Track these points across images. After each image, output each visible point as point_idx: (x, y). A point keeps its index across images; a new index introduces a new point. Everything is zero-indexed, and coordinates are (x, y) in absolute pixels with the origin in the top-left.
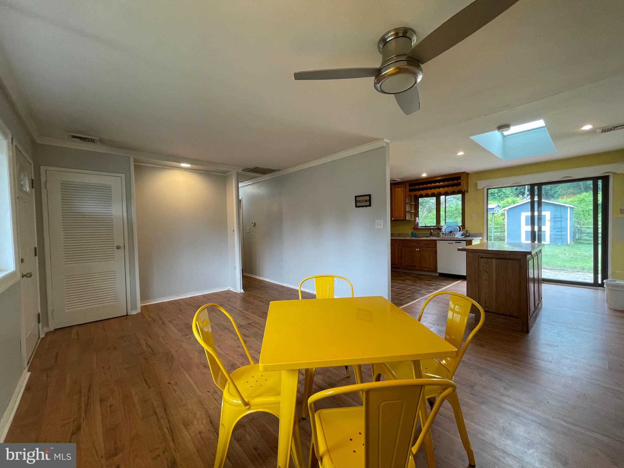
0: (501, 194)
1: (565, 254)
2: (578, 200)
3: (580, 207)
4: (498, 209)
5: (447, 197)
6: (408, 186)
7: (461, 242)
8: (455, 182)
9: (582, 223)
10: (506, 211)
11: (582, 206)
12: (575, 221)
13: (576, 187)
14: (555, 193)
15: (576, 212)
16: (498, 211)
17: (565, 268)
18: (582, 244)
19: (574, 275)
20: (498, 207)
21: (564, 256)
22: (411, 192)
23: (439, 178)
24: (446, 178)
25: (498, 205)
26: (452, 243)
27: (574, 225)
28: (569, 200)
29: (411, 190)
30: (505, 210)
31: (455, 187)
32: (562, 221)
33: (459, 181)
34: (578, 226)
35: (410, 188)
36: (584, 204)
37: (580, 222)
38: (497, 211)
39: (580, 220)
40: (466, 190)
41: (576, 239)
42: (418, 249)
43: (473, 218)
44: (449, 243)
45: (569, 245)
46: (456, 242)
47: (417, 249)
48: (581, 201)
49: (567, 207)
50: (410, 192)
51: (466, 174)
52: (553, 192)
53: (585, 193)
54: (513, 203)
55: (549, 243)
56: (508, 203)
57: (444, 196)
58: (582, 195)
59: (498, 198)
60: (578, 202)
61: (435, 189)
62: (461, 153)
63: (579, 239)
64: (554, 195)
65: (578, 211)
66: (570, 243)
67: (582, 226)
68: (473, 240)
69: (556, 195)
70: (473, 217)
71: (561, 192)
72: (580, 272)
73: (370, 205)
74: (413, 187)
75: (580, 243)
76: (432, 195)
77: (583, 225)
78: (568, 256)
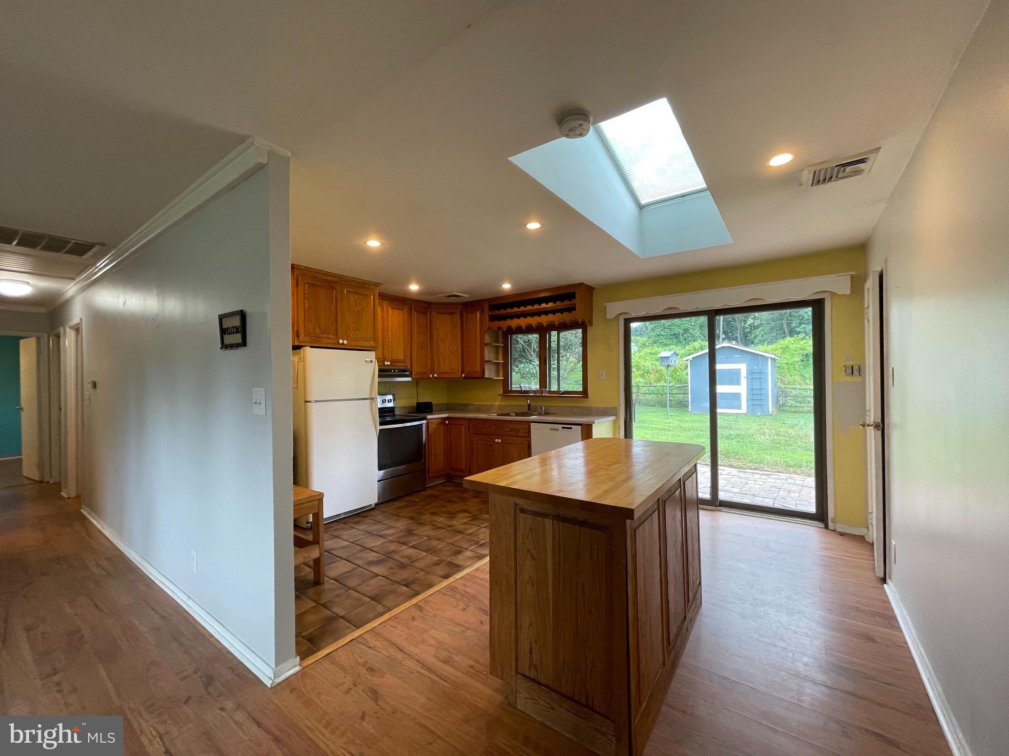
0: (688, 336)
1: (764, 434)
2: (781, 348)
3: (784, 358)
4: (674, 358)
5: (562, 334)
6: (486, 308)
7: (571, 428)
8: (566, 302)
9: (787, 380)
10: (689, 361)
11: (786, 356)
12: (778, 378)
13: (779, 330)
14: (755, 337)
15: (779, 365)
16: (675, 362)
17: (762, 465)
18: (787, 413)
19: (774, 481)
20: (675, 355)
21: (763, 437)
22: (493, 322)
23: (542, 295)
24: (554, 294)
25: (675, 353)
26: (557, 430)
27: (777, 384)
28: (770, 347)
29: (492, 319)
30: (687, 360)
31: (566, 314)
32: (761, 379)
33: (573, 301)
34: (782, 386)
35: (492, 313)
36: (789, 353)
37: (784, 379)
38: (673, 362)
39: (784, 377)
40: (587, 321)
41: (780, 405)
42: (500, 441)
43: (600, 376)
44: (551, 429)
45: (771, 415)
46: (563, 428)
47: (496, 440)
48: (785, 349)
49: (767, 358)
50: (491, 323)
51: (587, 290)
52: (753, 336)
53: (789, 338)
54: (701, 350)
55: (745, 412)
56: (695, 349)
57: (556, 332)
58: (786, 340)
59: (684, 341)
60: (781, 351)
61: (532, 317)
62: (533, 226)
63: (783, 405)
64: (755, 341)
65: (781, 364)
66: (772, 412)
67: (787, 386)
68: (593, 425)
69: (756, 341)
70: (602, 375)
71: (762, 336)
72: (783, 473)
73: (244, 344)
74: (497, 312)
75: (784, 411)
76: (529, 330)
77: (789, 384)
78: (768, 437)
